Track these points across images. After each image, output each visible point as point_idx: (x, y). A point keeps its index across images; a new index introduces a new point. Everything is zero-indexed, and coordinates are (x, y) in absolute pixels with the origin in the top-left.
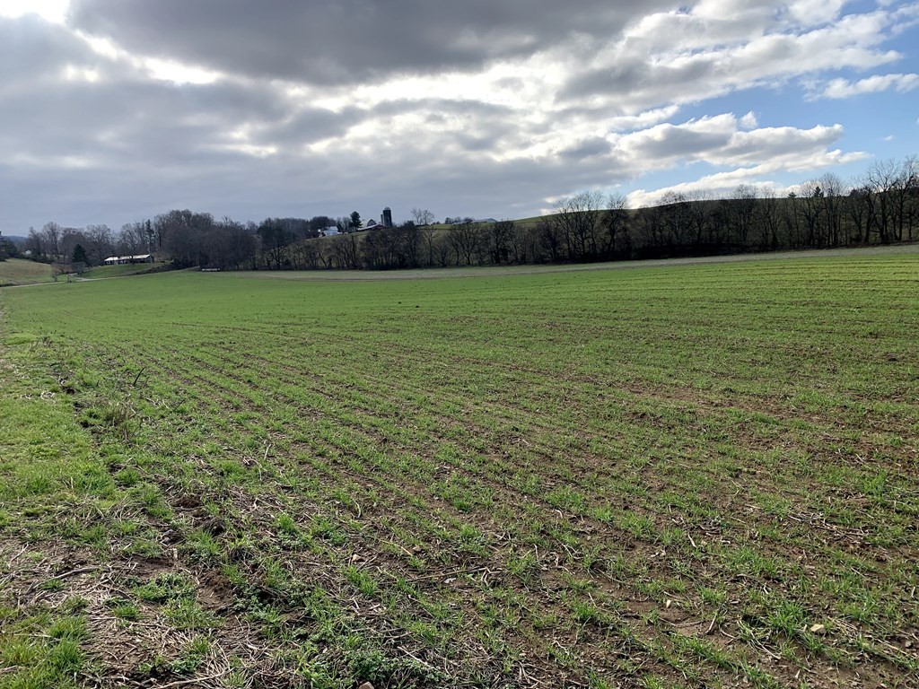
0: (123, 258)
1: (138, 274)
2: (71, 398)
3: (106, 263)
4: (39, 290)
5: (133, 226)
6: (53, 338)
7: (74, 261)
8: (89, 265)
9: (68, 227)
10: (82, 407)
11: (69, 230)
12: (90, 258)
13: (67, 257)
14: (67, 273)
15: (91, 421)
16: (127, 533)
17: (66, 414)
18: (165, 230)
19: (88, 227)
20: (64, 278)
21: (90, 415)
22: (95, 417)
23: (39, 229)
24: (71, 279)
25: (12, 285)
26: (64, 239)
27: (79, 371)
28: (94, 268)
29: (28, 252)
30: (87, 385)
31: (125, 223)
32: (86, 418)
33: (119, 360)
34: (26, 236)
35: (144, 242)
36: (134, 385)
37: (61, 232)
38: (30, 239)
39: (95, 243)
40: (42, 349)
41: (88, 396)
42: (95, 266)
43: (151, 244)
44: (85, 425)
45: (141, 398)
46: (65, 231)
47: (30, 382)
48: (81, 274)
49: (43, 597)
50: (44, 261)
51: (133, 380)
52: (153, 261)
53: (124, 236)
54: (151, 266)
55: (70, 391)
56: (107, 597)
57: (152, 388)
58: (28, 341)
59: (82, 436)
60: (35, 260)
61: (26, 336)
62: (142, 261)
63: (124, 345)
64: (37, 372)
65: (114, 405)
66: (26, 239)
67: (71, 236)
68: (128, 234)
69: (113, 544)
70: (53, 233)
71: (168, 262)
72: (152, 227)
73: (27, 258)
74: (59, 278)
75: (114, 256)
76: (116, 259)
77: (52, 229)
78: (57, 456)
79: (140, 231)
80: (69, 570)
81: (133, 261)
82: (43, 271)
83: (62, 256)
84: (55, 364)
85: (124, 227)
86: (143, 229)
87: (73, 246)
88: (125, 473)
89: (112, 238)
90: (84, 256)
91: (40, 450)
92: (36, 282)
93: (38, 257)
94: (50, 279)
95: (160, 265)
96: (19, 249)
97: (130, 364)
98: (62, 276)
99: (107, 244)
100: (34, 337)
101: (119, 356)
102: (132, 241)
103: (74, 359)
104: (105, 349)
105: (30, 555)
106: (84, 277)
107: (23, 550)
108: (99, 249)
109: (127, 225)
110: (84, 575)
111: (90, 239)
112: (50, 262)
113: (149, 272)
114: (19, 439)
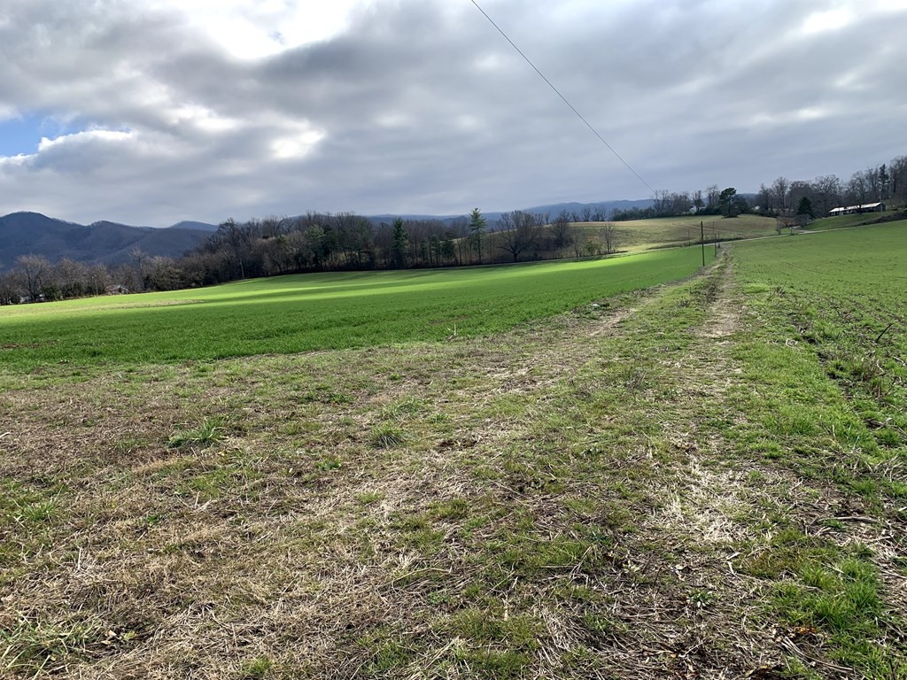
0: (849, 208)
1: (864, 224)
2: (815, 348)
3: (831, 214)
4: (764, 243)
5: (864, 173)
6: (786, 289)
7: (798, 214)
8: (813, 217)
9: (796, 180)
10: (826, 358)
11: (797, 183)
12: (815, 210)
13: (792, 210)
14: (791, 226)
15: (838, 373)
16: (900, 495)
17: (813, 363)
18: (902, 172)
19: (816, 179)
20: (788, 231)
21: (837, 367)
22: (842, 369)
23: (770, 185)
24: (794, 232)
25: (740, 239)
26: (791, 193)
27: (816, 323)
28: (818, 220)
29: (757, 208)
30: (826, 337)
31: (856, 172)
32: (833, 369)
33: (853, 314)
34: (757, 193)
35: (875, 189)
36: (877, 341)
37: (789, 186)
38: (760, 195)
39: (822, 194)
40: (777, 299)
41: (830, 348)
42: (819, 217)
43: (883, 190)
44: (833, 376)
45: (887, 356)
46: (793, 185)
47: (773, 329)
48: (804, 227)
49: (828, 532)
50: (771, 215)
51: (875, 337)
52: (884, 210)
53: (853, 184)
54: (882, 214)
55: (811, 341)
56: (893, 554)
57: (899, 347)
58: (764, 291)
59: (832, 386)
60: (762, 215)
61: (761, 285)
62: (870, 210)
63: (857, 299)
64: (778, 320)
65: (859, 360)
66: (756, 196)
67: (799, 189)
68: (858, 182)
69: (885, 502)
70: (782, 187)
71: (901, 210)
72: (887, 172)
73: (756, 213)
74: (783, 231)
75: (839, 207)
76: (842, 209)
77: (781, 184)
78: (813, 402)
79: (872, 177)
80: (848, 515)
81: (860, 211)
82: (768, 225)
83: (787, 210)
84: (792, 314)
85: (854, 176)
86: (876, 174)
87: (799, 198)
88: (885, 432)
89: (840, 188)
90: (809, 209)
91: (796, 394)
92: (762, 236)
93: (765, 211)
94: (774, 232)
95: (891, 213)
96: (749, 205)
97: (868, 318)
98: (787, 229)
99: (834, 195)
100: (767, 287)
101: (854, 310)
102: (862, 189)
103: (809, 310)
104: (839, 303)
105: (808, 490)
106: (808, 229)
107: (799, 483)
108: (825, 201)
109: (858, 173)
110: (863, 524)
111: (816, 190)
112: (775, 216)
113: (879, 221)
114: (774, 380)
